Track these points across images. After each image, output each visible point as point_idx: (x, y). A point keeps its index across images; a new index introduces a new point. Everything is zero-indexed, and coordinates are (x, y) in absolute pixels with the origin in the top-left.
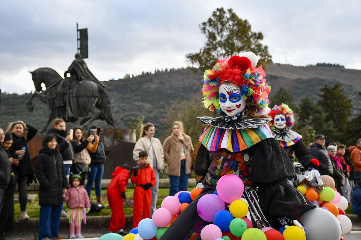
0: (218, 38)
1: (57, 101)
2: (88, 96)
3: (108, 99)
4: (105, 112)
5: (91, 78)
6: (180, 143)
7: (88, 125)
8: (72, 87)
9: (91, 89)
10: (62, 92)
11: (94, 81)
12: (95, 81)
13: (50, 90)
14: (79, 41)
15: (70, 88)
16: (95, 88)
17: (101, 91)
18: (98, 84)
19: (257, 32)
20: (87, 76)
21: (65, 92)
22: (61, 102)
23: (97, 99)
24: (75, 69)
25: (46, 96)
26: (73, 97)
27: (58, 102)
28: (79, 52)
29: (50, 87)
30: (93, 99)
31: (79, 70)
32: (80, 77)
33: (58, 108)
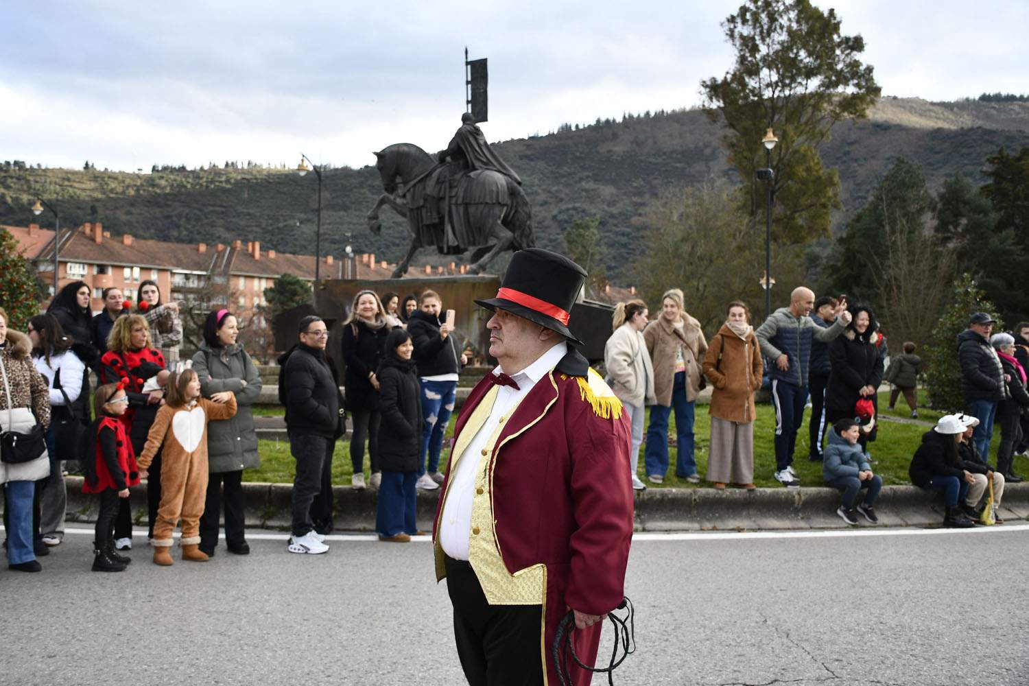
0: (763, 50)
1: (427, 212)
2: (487, 203)
3: (527, 210)
4: (521, 236)
5: (494, 166)
6: (675, 336)
7: (487, 264)
8: (455, 184)
9: (494, 188)
10: (435, 194)
11: (499, 171)
12: (503, 170)
13: (412, 190)
14: (470, 86)
16: (502, 185)
17: (513, 193)
18: (506, 177)
19: (852, 35)
20: (485, 160)
21: (442, 194)
22: (435, 214)
23: (505, 209)
24: (463, 147)
25: (405, 202)
26: (456, 204)
27: (429, 214)
28: (470, 111)
29: (412, 183)
30: (497, 210)
31: (469, 149)
32: (472, 162)
33: (428, 226)
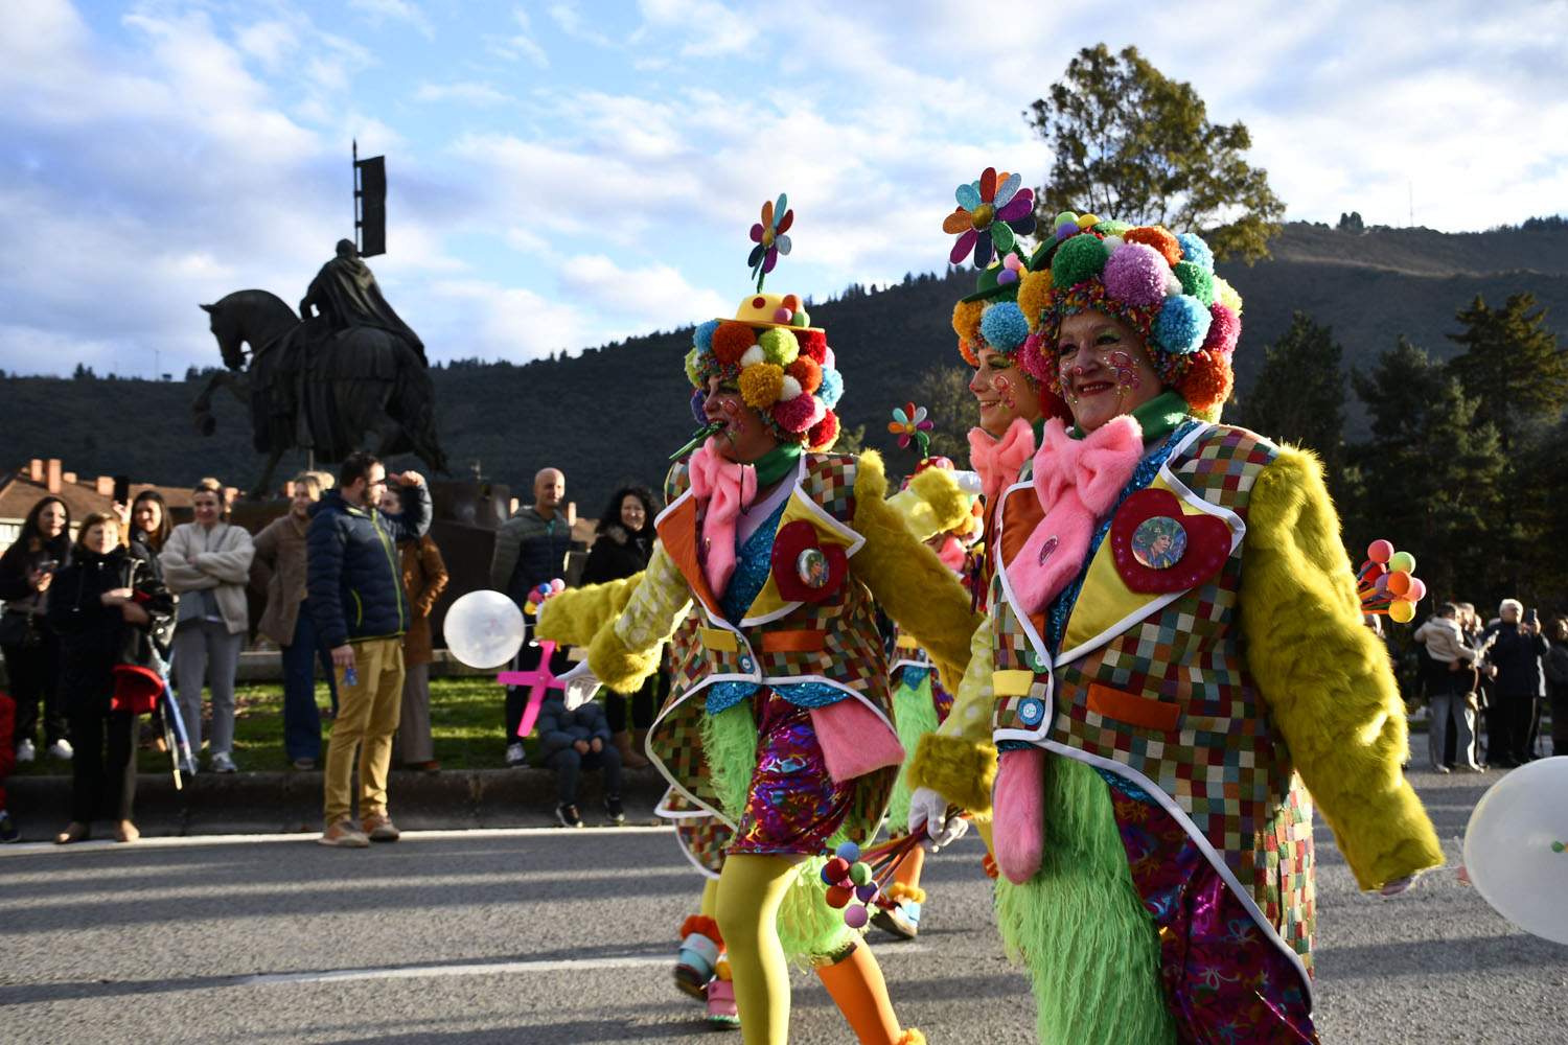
1: (277, 396)
2: (357, 379)
4: (413, 428)
5: (379, 321)
10: (286, 366)
12: (391, 327)
15: (309, 355)
20: (365, 314)
22: (286, 399)
25: (248, 381)
26: (316, 381)
27: (279, 399)
29: (262, 351)
30: (375, 389)
31: (339, 295)
32: (342, 316)
